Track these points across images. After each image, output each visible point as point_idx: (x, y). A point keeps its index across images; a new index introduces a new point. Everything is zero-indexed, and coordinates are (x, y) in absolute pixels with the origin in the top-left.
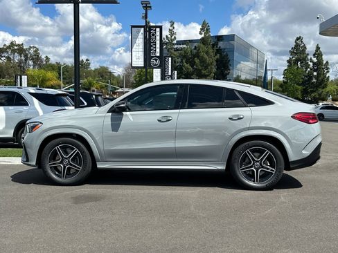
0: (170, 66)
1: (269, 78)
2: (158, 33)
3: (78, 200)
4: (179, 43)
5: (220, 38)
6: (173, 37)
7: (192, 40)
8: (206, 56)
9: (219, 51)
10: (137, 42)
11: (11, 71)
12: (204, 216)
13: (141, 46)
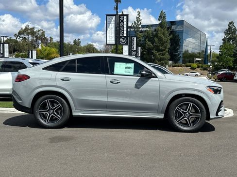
0: (135, 44)
1: (209, 52)
2: (125, 20)
3: (54, 140)
4: (143, 27)
5: (173, 23)
6: (139, 23)
7: (153, 25)
8: (162, 36)
9: (172, 32)
10: (110, 26)
11: (26, 47)
12: (142, 154)
13: (113, 29)
